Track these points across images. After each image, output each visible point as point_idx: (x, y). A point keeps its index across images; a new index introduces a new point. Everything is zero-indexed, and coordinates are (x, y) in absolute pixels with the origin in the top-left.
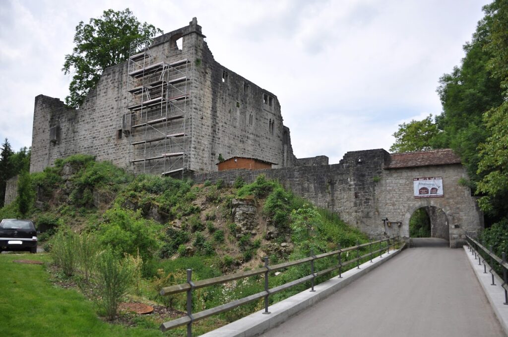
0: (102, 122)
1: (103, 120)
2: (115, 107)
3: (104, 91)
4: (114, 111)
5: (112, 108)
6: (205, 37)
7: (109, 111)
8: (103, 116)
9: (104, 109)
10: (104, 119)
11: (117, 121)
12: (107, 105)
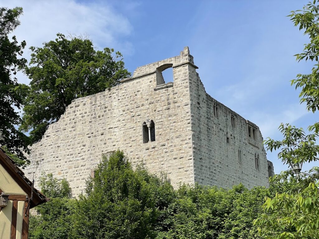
0: (70, 161)
1: (71, 159)
2: (88, 144)
3: (72, 125)
4: (86, 149)
5: (84, 146)
6: (197, 68)
7: (80, 149)
8: (72, 155)
9: (71, 147)
10: (73, 157)
11: (92, 160)
12: (76, 142)
